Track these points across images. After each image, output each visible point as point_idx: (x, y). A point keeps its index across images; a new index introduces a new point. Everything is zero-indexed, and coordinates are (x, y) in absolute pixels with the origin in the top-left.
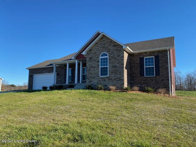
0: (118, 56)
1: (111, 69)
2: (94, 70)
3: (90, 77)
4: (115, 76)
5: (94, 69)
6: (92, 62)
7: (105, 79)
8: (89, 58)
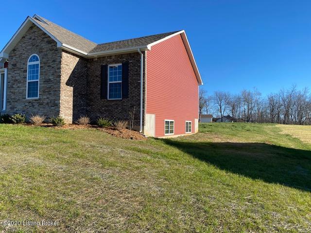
0: (54, 61)
1: (43, 85)
2: (18, 87)
3: (12, 99)
4: (48, 98)
5: (18, 85)
6: (15, 72)
7: (34, 104)
8: (13, 65)
